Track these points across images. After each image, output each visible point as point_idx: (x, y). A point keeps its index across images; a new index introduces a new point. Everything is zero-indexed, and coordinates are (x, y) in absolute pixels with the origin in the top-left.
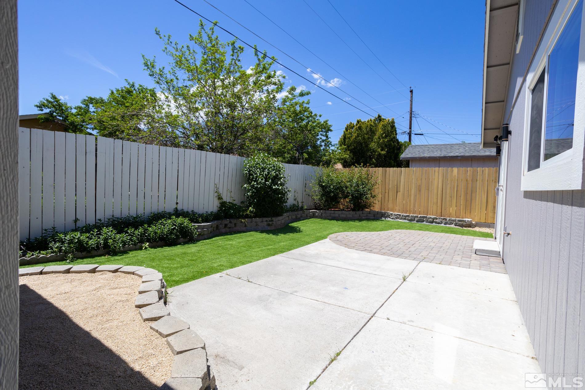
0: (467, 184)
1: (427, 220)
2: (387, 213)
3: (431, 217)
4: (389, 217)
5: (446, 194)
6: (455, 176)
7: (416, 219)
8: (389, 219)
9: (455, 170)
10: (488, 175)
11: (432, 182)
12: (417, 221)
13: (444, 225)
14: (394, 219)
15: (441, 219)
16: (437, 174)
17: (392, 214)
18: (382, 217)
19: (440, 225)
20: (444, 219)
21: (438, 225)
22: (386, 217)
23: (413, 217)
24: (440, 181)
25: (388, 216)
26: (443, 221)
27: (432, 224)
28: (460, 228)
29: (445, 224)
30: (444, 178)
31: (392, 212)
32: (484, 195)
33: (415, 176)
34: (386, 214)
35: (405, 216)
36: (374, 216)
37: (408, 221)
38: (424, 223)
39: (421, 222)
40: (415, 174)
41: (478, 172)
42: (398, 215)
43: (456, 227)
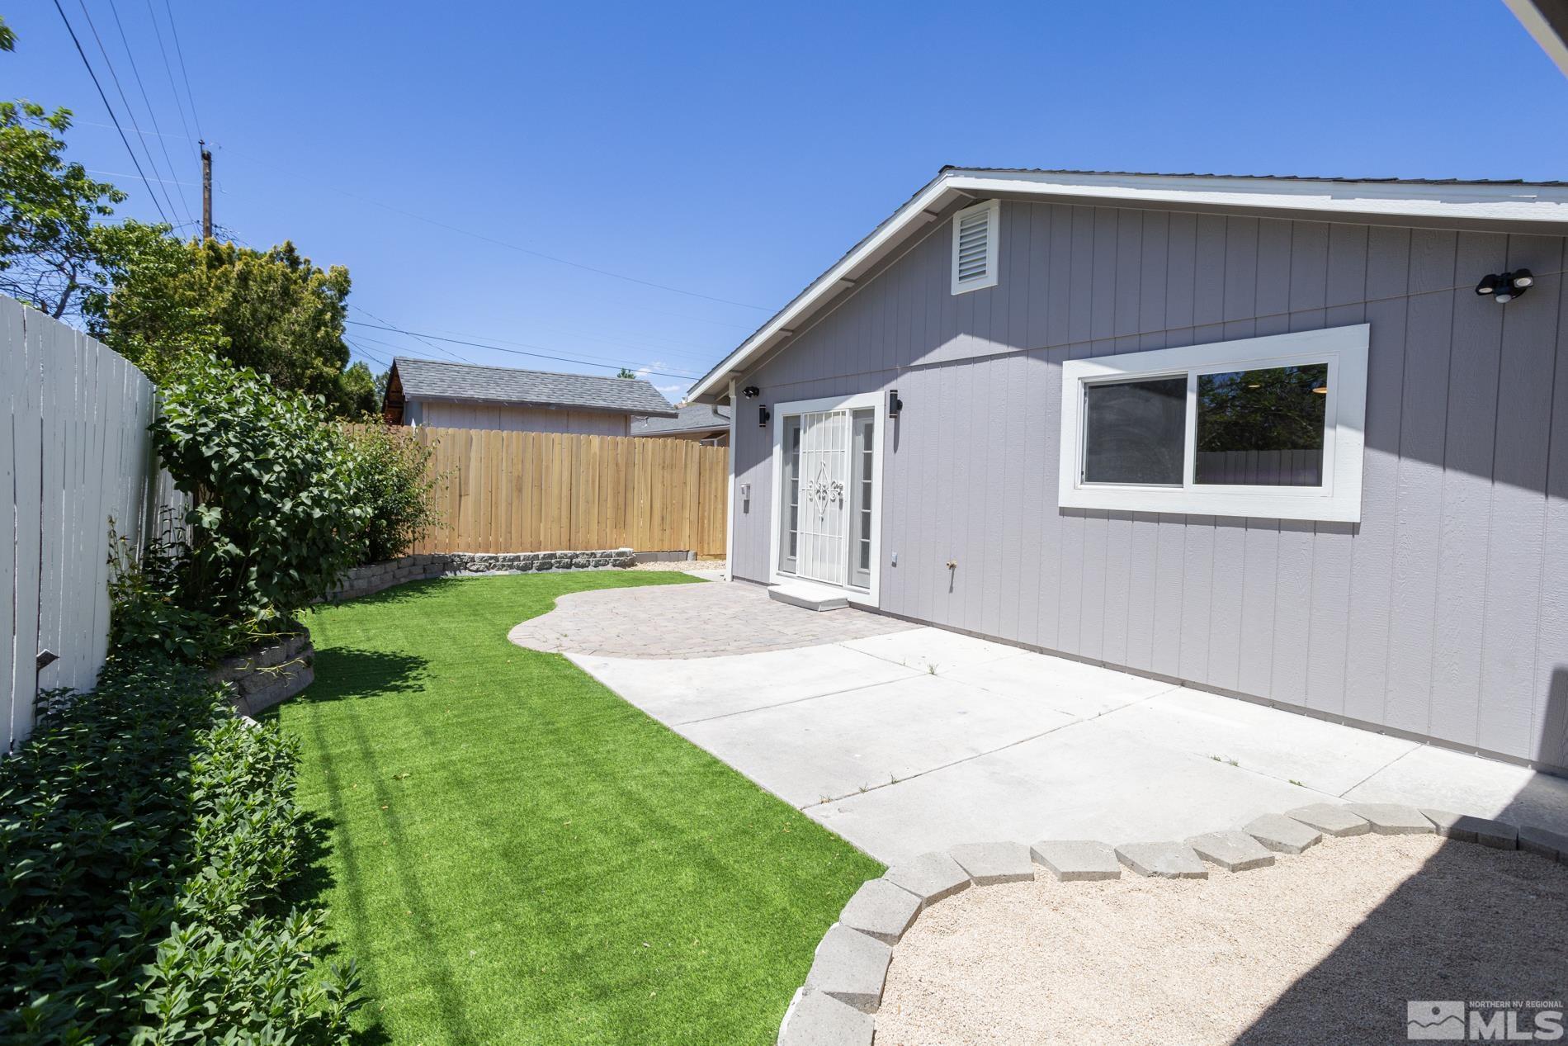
0: (618, 471)
1: (559, 562)
2: (459, 556)
3: (566, 555)
4: (466, 568)
5: (578, 497)
6: (595, 453)
7: (536, 563)
8: (465, 574)
9: (595, 440)
10: (653, 453)
11: (547, 467)
12: (539, 569)
13: (595, 569)
14: (482, 571)
15: (585, 556)
16: (557, 448)
17: (473, 560)
18: (444, 570)
19: (585, 569)
20: (592, 554)
21: (581, 570)
22: (455, 570)
23: (528, 560)
24: (566, 464)
25: (460, 565)
26: (591, 560)
27: (568, 570)
28: (621, 569)
29: (595, 567)
30: (574, 459)
31: (472, 554)
32: (647, 495)
33: (507, 453)
34: (457, 559)
35: (510, 560)
36: (425, 570)
37: (519, 572)
38: (554, 569)
39: (547, 569)
40: (508, 446)
41: (637, 446)
42: (491, 558)
43: (616, 569)
